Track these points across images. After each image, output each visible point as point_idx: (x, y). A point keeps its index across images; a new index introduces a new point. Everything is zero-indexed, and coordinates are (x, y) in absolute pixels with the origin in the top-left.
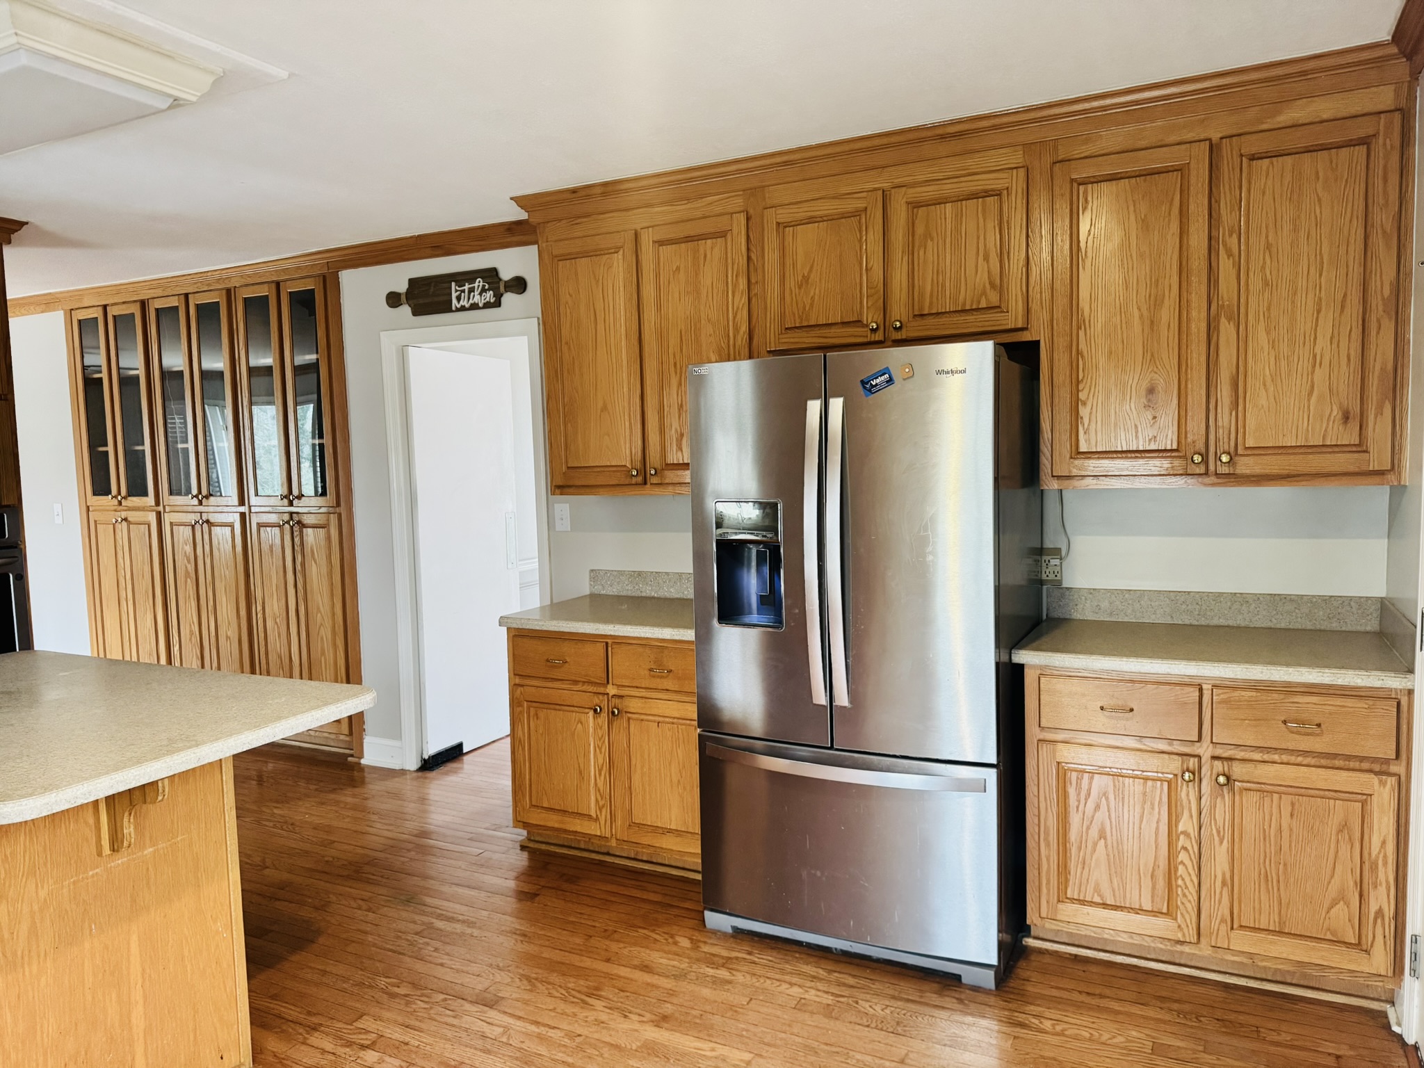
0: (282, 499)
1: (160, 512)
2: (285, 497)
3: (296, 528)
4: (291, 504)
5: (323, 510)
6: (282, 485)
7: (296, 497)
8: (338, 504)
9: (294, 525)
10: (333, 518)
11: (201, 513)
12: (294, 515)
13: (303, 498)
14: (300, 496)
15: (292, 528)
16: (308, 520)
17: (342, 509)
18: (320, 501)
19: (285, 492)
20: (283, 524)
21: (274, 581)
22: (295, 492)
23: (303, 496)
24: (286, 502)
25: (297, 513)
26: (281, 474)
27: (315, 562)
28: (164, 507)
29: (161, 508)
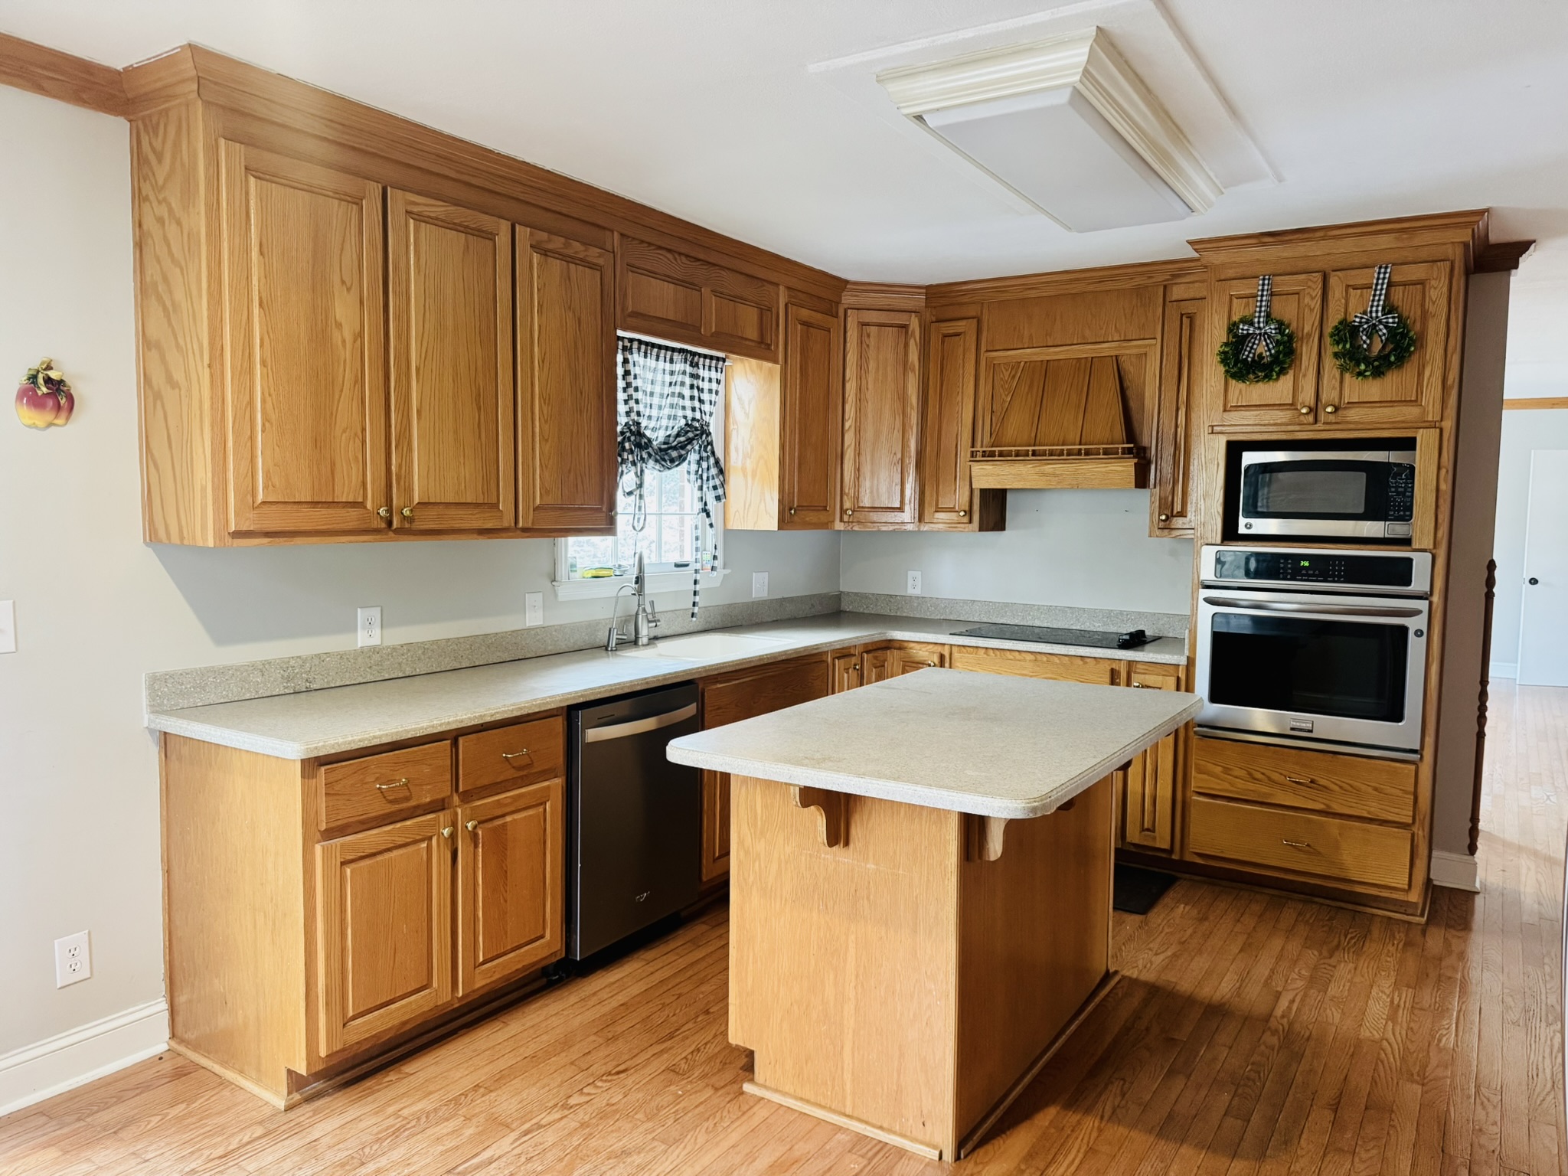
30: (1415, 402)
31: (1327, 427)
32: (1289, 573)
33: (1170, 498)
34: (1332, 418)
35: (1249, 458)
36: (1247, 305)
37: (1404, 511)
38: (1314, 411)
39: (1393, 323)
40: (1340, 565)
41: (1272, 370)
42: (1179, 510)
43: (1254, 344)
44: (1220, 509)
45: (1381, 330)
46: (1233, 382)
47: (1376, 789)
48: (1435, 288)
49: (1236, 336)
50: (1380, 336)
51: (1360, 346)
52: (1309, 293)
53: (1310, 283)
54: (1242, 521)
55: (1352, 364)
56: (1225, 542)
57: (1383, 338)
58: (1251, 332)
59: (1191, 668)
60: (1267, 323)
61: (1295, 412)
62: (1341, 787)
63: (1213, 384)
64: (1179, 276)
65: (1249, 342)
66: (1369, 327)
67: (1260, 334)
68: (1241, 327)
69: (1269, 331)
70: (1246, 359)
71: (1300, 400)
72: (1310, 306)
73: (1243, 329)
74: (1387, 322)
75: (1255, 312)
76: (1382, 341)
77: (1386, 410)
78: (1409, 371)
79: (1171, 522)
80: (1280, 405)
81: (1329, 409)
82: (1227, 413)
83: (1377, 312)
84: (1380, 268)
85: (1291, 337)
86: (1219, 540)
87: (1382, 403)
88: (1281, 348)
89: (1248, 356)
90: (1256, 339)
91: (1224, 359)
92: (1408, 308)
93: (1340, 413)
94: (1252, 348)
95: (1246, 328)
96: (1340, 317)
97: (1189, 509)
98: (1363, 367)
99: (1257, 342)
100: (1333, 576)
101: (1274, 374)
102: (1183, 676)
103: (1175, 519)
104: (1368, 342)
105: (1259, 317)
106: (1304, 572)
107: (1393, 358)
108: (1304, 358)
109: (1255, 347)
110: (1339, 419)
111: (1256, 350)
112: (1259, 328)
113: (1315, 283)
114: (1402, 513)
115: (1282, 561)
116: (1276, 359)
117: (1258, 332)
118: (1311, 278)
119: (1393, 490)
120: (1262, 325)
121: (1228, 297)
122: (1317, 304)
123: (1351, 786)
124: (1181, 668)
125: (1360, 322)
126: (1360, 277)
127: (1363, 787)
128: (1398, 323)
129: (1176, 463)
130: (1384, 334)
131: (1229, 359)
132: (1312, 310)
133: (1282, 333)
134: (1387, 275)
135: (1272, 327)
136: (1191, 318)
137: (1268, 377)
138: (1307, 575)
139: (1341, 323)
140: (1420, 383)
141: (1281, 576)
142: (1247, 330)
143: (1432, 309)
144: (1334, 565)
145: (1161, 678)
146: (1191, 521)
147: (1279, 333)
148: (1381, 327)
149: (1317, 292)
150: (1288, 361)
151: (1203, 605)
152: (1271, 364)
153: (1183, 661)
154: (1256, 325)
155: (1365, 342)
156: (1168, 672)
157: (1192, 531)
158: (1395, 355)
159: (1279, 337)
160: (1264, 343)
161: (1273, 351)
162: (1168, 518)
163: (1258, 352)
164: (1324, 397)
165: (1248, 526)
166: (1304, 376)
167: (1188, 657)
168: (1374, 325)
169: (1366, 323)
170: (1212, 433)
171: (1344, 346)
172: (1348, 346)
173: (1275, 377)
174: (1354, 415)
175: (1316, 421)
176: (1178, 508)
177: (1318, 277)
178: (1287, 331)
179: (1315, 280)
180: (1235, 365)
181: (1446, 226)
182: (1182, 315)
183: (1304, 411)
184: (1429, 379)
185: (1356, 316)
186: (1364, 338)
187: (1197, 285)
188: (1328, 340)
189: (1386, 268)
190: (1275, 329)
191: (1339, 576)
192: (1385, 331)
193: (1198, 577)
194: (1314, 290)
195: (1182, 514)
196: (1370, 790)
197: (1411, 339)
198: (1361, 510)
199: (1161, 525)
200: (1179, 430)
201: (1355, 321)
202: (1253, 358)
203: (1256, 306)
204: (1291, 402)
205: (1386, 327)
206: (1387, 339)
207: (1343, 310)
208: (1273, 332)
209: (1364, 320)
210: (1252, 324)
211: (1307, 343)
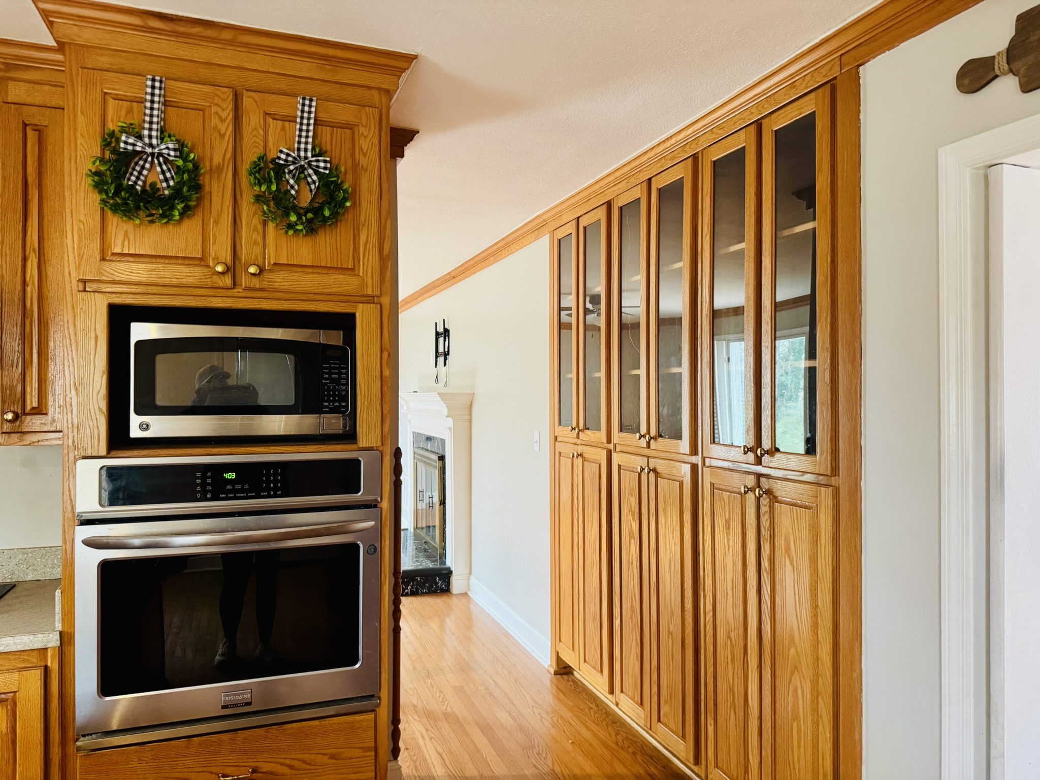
0: (745, 453)
1: (611, 451)
2: (750, 450)
3: (765, 501)
4: (759, 461)
5: (808, 478)
6: (747, 431)
7: (767, 452)
8: (835, 471)
9: (761, 496)
10: (826, 494)
11: (648, 457)
12: (763, 480)
13: (778, 455)
14: (774, 450)
15: (758, 499)
16: (783, 490)
17: (841, 480)
18: (806, 463)
19: (751, 443)
20: (746, 493)
21: (730, 575)
22: (766, 444)
23: (777, 450)
24: (751, 456)
25: (768, 476)
26: (747, 414)
27: (792, 565)
28: (615, 446)
29: (611, 446)
30: (352, 271)
31: (250, 294)
32: (209, 491)
33: (19, 388)
34: (255, 283)
35: (141, 331)
36: (130, 111)
37: (340, 401)
38: (231, 269)
39: (325, 168)
40: (276, 475)
41: (172, 208)
42: (35, 404)
43: (143, 167)
44: (104, 405)
45: (310, 176)
46: (114, 221)
47: (332, 756)
48: (366, 137)
49: (115, 151)
50: (309, 184)
51: (288, 191)
52: (217, 113)
53: (217, 100)
54: (135, 420)
55: (280, 212)
56: (113, 453)
57: (313, 187)
58: (138, 149)
59: (66, 649)
60: (162, 139)
61: (205, 270)
62: (291, 767)
63: (83, 218)
64: (17, 67)
65: (136, 164)
66: (296, 168)
67: (152, 154)
68: (123, 138)
69: (166, 151)
70: (133, 187)
71: (213, 254)
72: (219, 131)
73: (126, 143)
74: (318, 167)
75: (144, 121)
76: (311, 191)
77: (319, 278)
78: (343, 232)
79: (22, 422)
80: (184, 258)
81: (252, 270)
82: (107, 263)
83: (306, 150)
84: (304, 99)
85: (196, 167)
86: (103, 449)
87: (314, 268)
88: (186, 176)
89: (136, 183)
90: (146, 161)
91: (99, 182)
92: (338, 154)
93: (266, 276)
94: (140, 173)
95: (131, 141)
96: (259, 151)
97: (50, 403)
98: (293, 218)
99: (147, 166)
100: (268, 489)
101: (176, 213)
102: (53, 663)
103: (29, 417)
104: (296, 187)
105: (150, 129)
106: (229, 487)
107: (327, 213)
108: (214, 198)
109: (145, 172)
110: (265, 284)
111: (146, 177)
112: (151, 145)
113: (224, 100)
114: (337, 404)
115: (199, 474)
116: (177, 193)
117: (149, 150)
118: (219, 93)
119: (326, 376)
120: (154, 141)
121: (99, 96)
122: (227, 128)
123: (304, 761)
124: (49, 653)
125: (286, 161)
126: (280, 105)
127: (319, 759)
128: (330, 169)
129: (25, 338)
130: (314, 182)
131: (107, 183)
132: (222, 136)
133: (182, 155)
134: (313, 109)
135: (171, 146)
136: (40, 131)
137: (167, 216)
138: (234, 491)
139: (260, 158)
140: (356, 249)
141: (199, 496)
142: (134, 145)
143: (363, 161)
144: (268, 475)
145: (16, 676)
146: (54, 421)
147: (181, 157)
148: (311, 171)
149: (227, 113)
150: (194, 196)
151: (80, 549)
152: (172, 198)
153: (53, 641)
154: (147, 140)
155: (292, 187)
156: (28, 661)
157: (60, 435)
158: (329, 209)
159: (180, 162)
160: (158, 169)
161: (172, 183)
162: (17, 417)
163: (149, 181)
164: (244, 256)
165: (145, 427)
166: (216, 222)
167: (61, 633)
168: (302, 166)
169: (294, 163)
170: (85, 291)
171: (269, 188)
172: (274, 188)
173: (177, 218)
174: (280, 280)
175: (235, 285)
176: (32, 401)
177: (228, 94)
178: (192, 156)
179: (225, 96)
180: (117, 193)
181: (373, 65)
182: (25, 125)
183: (219, 268)
184: (366, 245)
185: (281, 152)
186: (292, 181)
187: (46, 88)
188: (245, 180)
189: (311, 100)
190: (175, 150)
191: (276, 489)
192: (315, 177)
193: (73, 508)
194: (223, 110)
195: (40, 410)
196: (325, 759)
197: (345, 191)
198: (291, 401)
199: (7, 427)
200: (29, 289)
201: (279, 158)
202: (143, 187)
203: (145, 114)
204: (200, 256)
205: (316, 172)
206: (318, 188)
207: (262, 144)
208: (172, 153)
209: (290, 159)
210: (140, 137)
211: (218, 178)
